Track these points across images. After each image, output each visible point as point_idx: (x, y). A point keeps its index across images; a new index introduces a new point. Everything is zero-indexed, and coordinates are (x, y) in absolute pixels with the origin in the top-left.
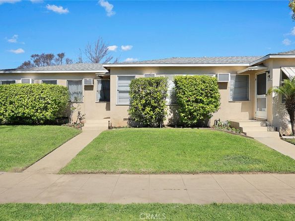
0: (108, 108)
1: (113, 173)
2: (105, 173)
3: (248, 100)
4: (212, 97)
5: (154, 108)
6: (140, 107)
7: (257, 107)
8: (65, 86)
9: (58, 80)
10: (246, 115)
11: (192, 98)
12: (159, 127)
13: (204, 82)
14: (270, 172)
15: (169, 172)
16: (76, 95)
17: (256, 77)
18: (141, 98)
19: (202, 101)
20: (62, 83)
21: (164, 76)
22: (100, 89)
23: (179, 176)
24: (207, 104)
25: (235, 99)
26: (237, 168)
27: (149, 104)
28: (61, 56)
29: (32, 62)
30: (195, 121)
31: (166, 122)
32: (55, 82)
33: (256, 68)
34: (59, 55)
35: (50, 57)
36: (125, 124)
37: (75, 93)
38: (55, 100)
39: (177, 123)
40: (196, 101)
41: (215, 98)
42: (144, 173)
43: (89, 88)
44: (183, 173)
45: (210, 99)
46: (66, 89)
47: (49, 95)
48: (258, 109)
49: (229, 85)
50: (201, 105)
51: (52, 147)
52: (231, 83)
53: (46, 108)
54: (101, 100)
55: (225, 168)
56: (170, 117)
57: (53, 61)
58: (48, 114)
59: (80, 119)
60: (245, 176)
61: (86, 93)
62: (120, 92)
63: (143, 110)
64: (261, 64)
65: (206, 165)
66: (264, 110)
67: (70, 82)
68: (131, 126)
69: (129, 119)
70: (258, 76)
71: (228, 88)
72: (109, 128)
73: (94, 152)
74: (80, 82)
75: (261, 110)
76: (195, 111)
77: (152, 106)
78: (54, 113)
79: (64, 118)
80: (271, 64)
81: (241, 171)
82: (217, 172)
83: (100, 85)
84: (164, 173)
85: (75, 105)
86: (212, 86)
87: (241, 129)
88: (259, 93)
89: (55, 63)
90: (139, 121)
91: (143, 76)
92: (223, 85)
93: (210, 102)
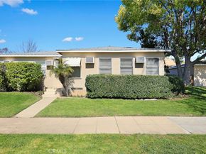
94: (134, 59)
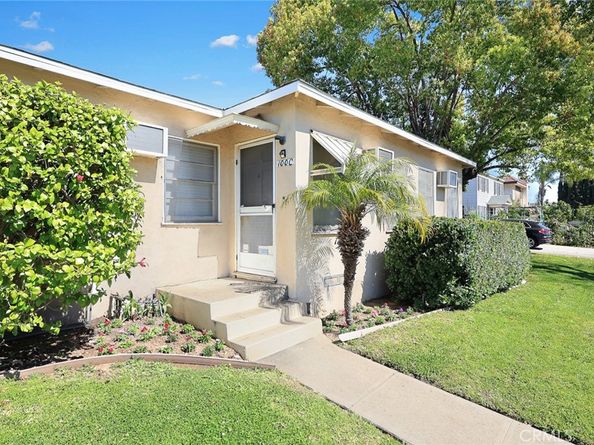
3: (216, 221)
4: (100, 206)
7: (242, 242)
13: (52, 118)
17: (237, 156)
24: (75, 244)
25: (178, 216)
45: (92, 216)
48: (246, 247)
50: (31, 248)
64: (257, 117)
66: (267, 252)
70: (243, 152)
71: (158, 178)
75: (254, 250)
86: (100, 148)
87: (219, 329)
88: (244, 203)
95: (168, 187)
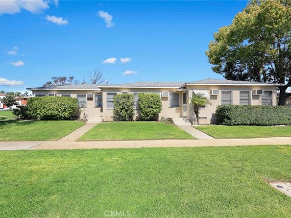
0: (102, 111)
1: (103, 140)
2: (99, 141)
3: (179, 106)
5: (126, 111)
6: (119, 110)
7: (183, 110)
8: (76, 98)
9: (71, 94)
10: (178, 114)
11: (147, 105)
12: (130, 121)
13: (153, 97)
14: (176, 139)
15: (129, 140)
16: (82, 103)
18: (120, 105)
19: (152, 107)
20: (74, 96)
21: (133, 93)
22: (97, 100)
23: (134, 141)
25: (172, 106)
26: (161, 137)
27: (124, 108)
28: (72, 78)
29: (52, 82)
30: (149, 118)
31: (134, 119)
32: (70, 96)
33: (181, 90)
34: (70, 78)
35: (64, 79)
36: (112, 119)
37: (82, 102)
38: (70, 106)
39: (140, 119)
40: (149, 107)
41: (159, 105)
42: (118, 140)
43: (90, 99)
44: (136, 140)
45: (156, 106)
46: (77, 100)
47: (67, 103)
49: (169, 99)
50: (151, 109)
51: (71, 131)
52: (170, 97)
53: (65, 111)
54: (97, 107)
55: (156, 138)
56: (137, 116)
57: (66, 82)
58: (66, 114)
59: (85, 117)
60: (165, 141)
61: (89, 102)
62: (108, 102)
63: (121, 111)
64: (184, 88)
65: (148, 137)
67: (78, 96)
68: (115, 120)
69: (114, 117)
70: (183, 94)
72: (102, 122)
73: (93, 133)
74: (85, 96)
75: (185, 112)
76: (148, 112)
77: (126, 110)
78: (70, 113)
79: (75, 116)
80: (188, 88)
81: (163, 139)
82: (151, 140)
83: (97, 98)
84: (127, 140)
85: (82, 109)
87: (173, 122)
88: (184, 103)
89: (67, 83)
90: (119, 117)
91: (121, 93)
92: (165, 98)
93: (156, 108)
94: (251, 92)
95: (170, 101)
